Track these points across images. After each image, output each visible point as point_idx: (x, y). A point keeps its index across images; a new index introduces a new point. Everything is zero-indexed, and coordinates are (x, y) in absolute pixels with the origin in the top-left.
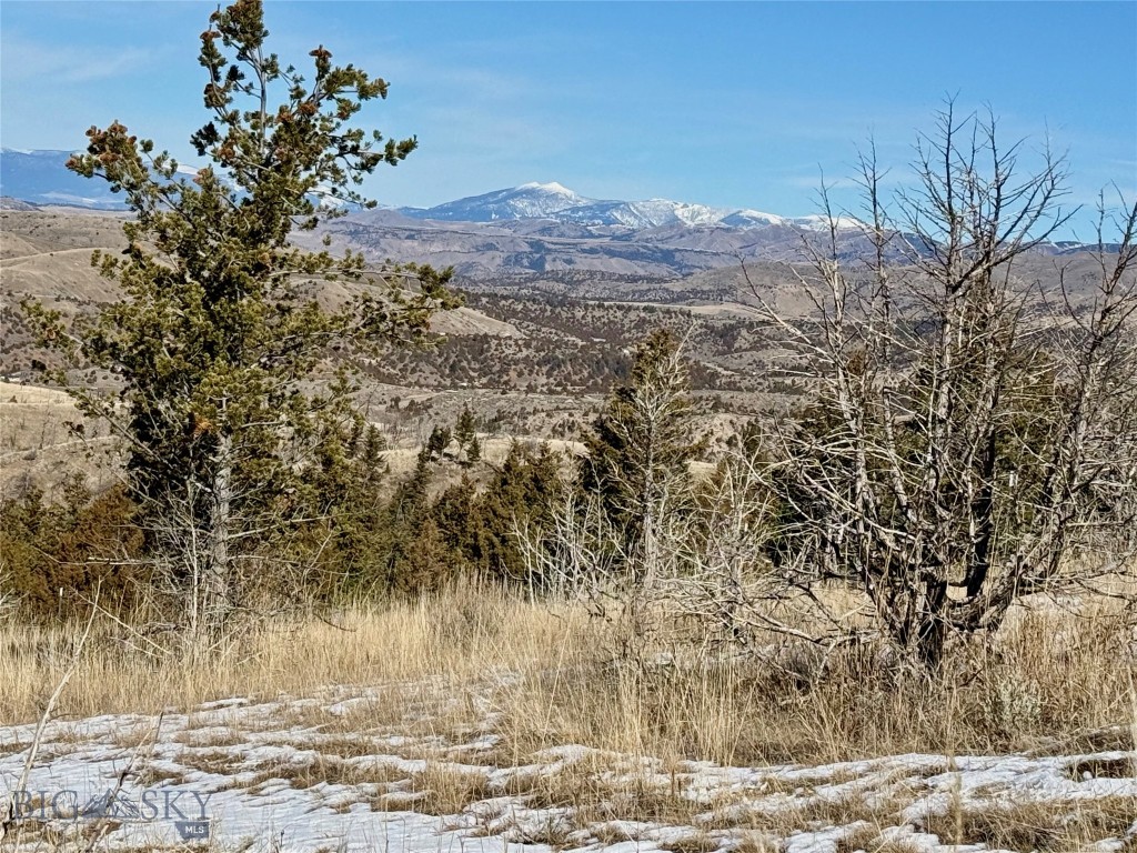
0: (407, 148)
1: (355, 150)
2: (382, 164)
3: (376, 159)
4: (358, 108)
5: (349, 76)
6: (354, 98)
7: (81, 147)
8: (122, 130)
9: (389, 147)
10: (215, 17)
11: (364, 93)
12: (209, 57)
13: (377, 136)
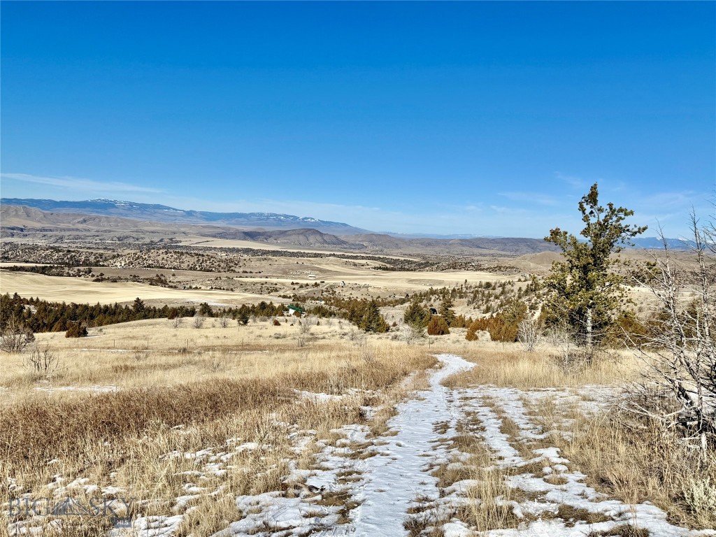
0: (644, 229)
1: (628, 230)
2: (638, 234)
3: (636, 233)
4: (624, 219)
5: (621, 210)
6: (623, 216)
7: (548, 235)
8: (559, 229)
9: (639, 229)
10: (583, 198)
11: (626, 214)
12: (582, 209)
13: (635, 226)
